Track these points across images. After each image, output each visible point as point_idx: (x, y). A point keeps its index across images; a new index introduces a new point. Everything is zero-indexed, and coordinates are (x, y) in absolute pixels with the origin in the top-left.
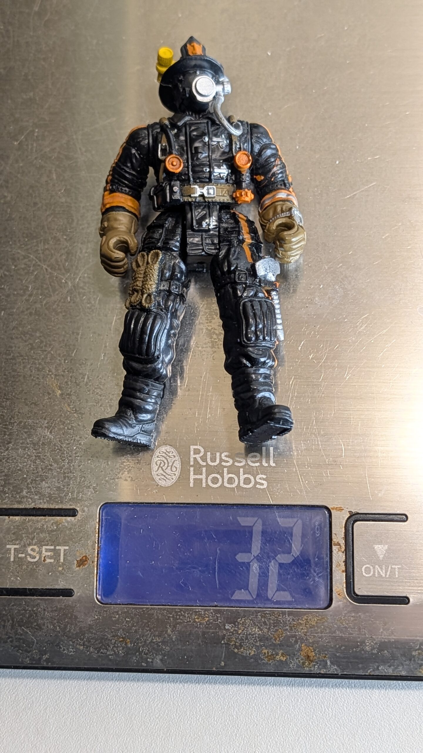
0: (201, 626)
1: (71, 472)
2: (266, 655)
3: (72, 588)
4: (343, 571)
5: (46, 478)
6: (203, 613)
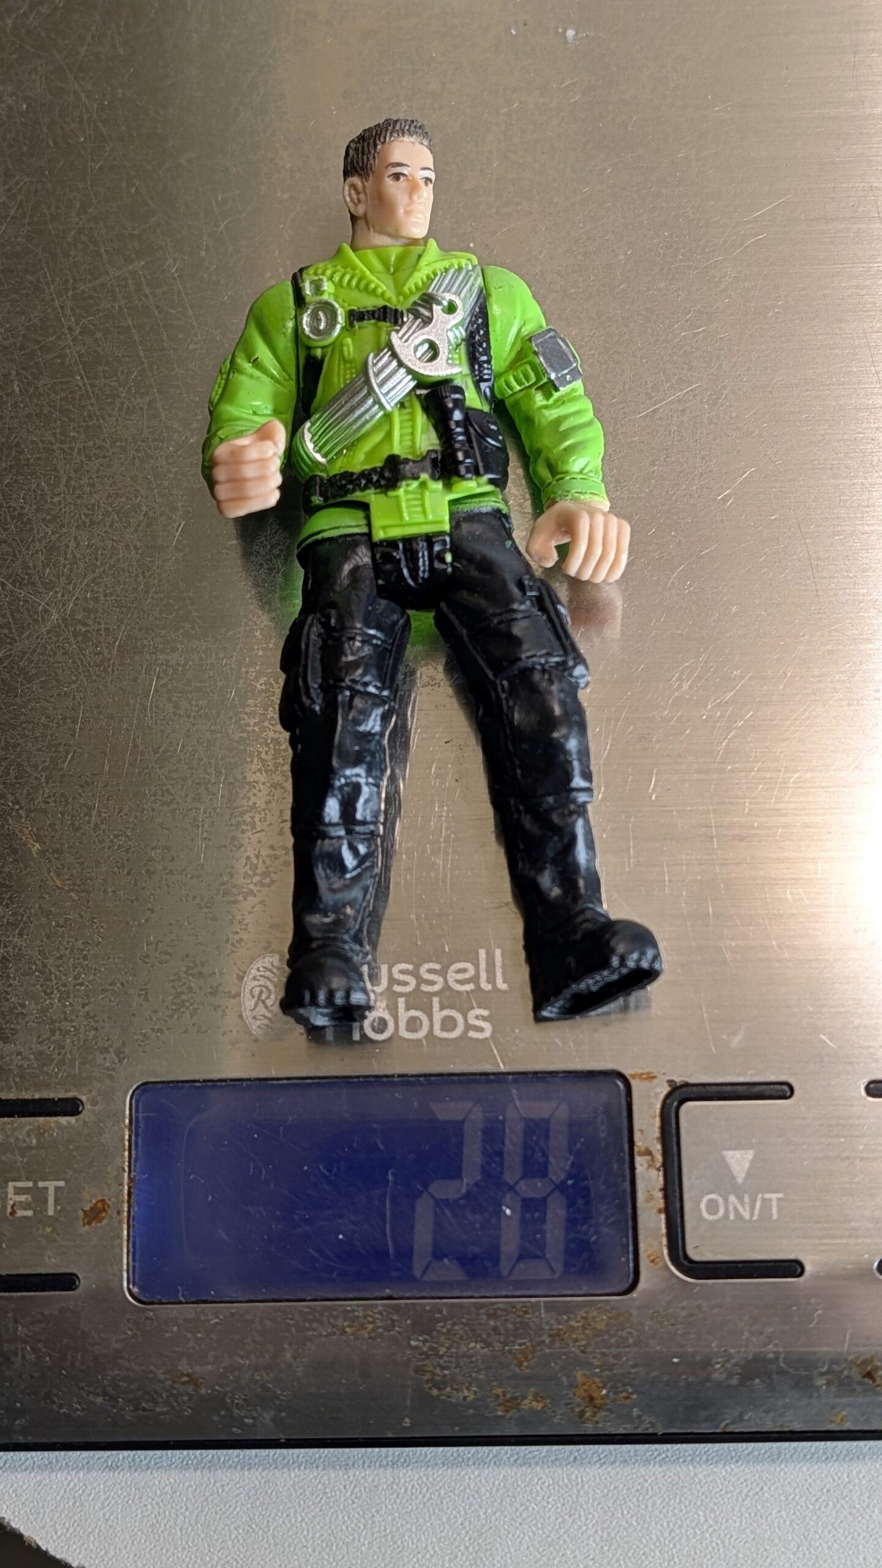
0: (358, 1342)
1: (66, 1019)
2: (501, 1398)
3: (75, 1271)
4: (660, 1211)
5: (13, 1035)
6: (361, 1314)
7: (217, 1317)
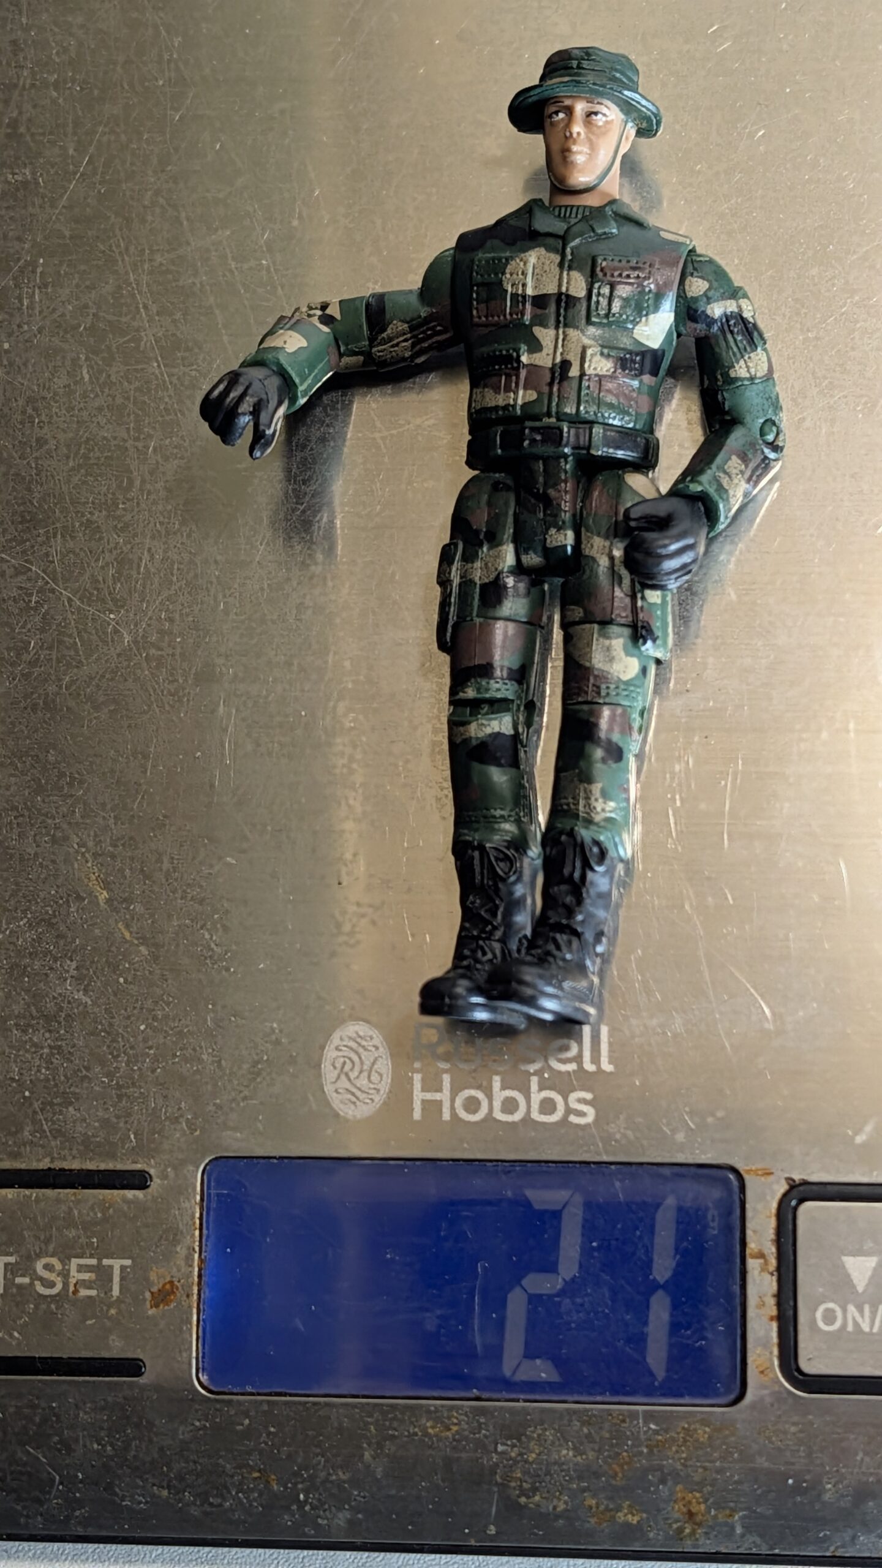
0: (441, 1444)
1: (133, 1084)
2: (594, 1509)
3: (141, 1357)
4: (772, 1319)
5: (77, 1099)
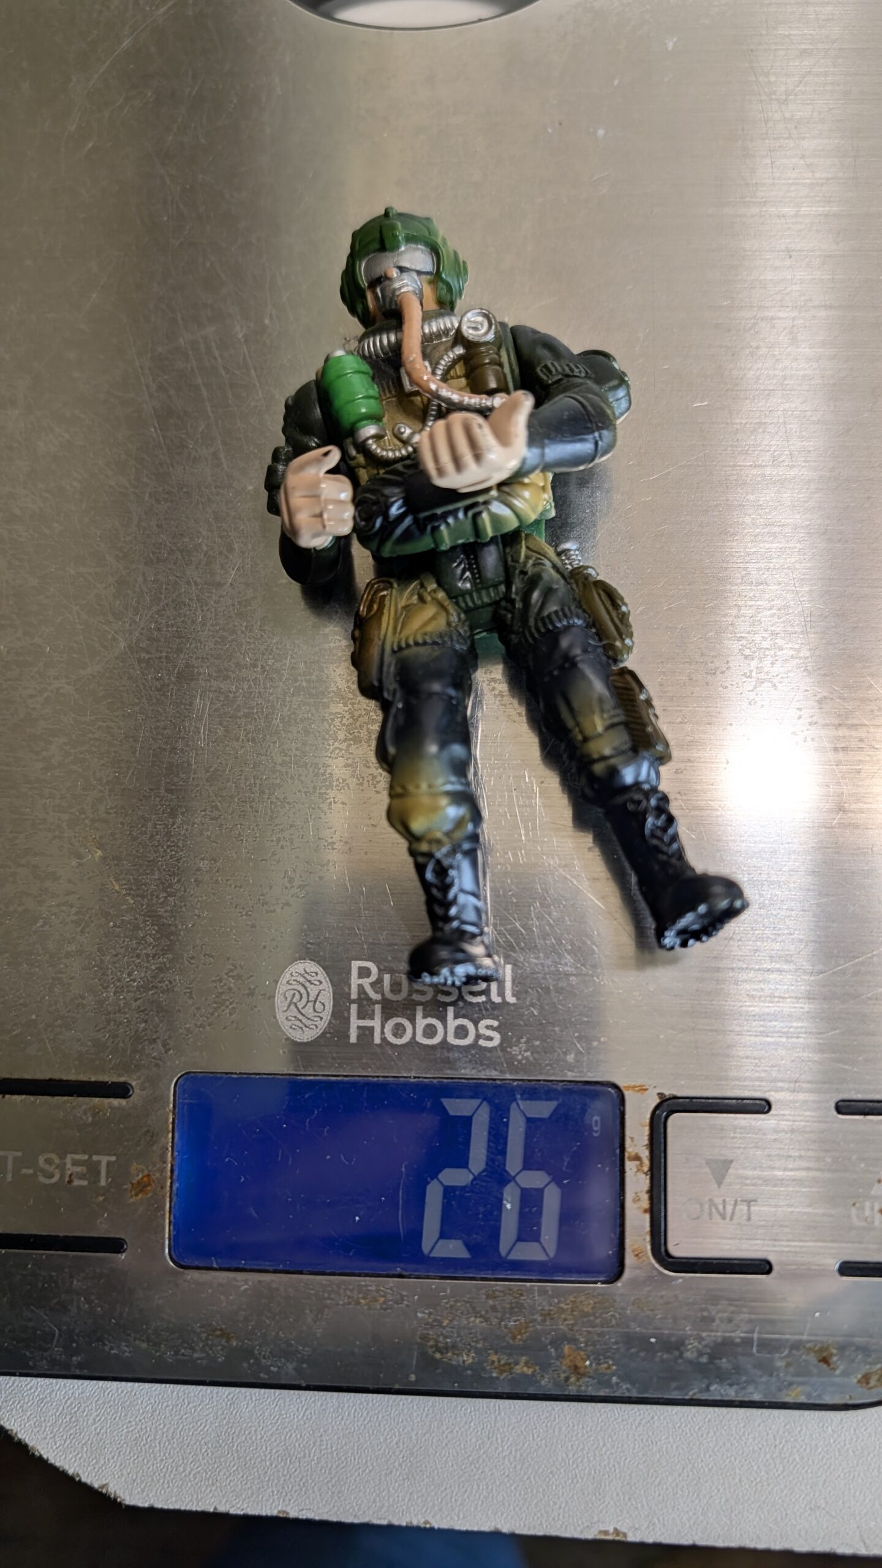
0: (370, 1312)
1: (119, 1011)
2: (496, 1363)
3: (123, 1236)
4: (645, 1211)
6: (374, 1288)
7: (247, 1284)
